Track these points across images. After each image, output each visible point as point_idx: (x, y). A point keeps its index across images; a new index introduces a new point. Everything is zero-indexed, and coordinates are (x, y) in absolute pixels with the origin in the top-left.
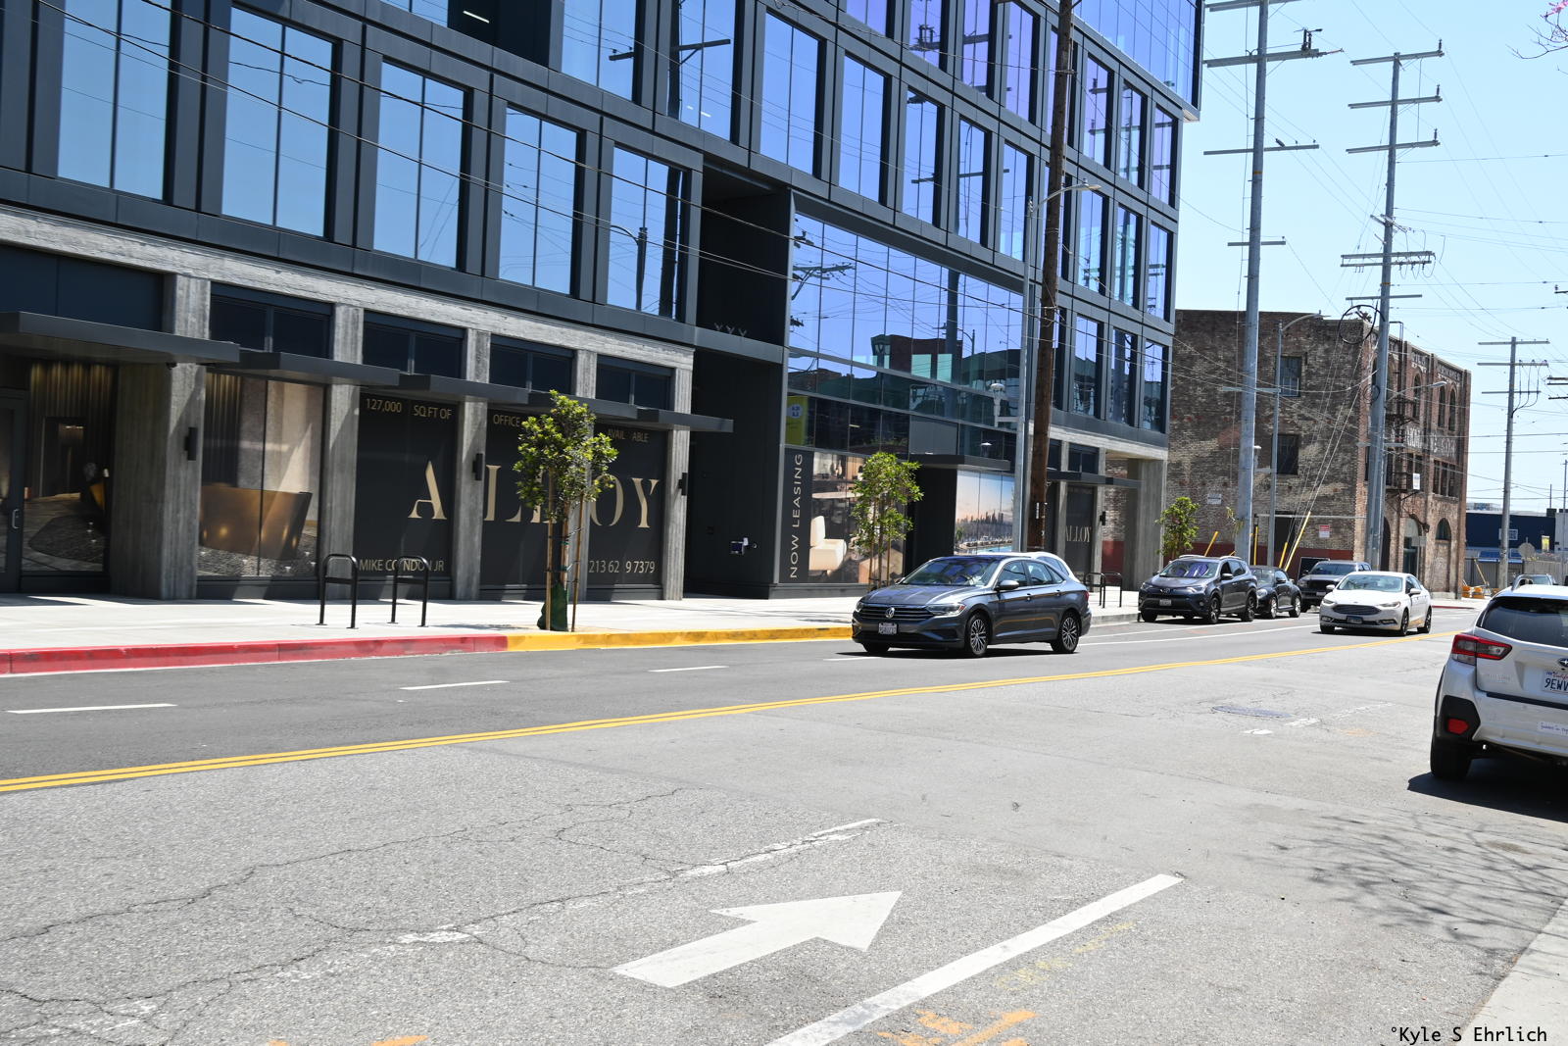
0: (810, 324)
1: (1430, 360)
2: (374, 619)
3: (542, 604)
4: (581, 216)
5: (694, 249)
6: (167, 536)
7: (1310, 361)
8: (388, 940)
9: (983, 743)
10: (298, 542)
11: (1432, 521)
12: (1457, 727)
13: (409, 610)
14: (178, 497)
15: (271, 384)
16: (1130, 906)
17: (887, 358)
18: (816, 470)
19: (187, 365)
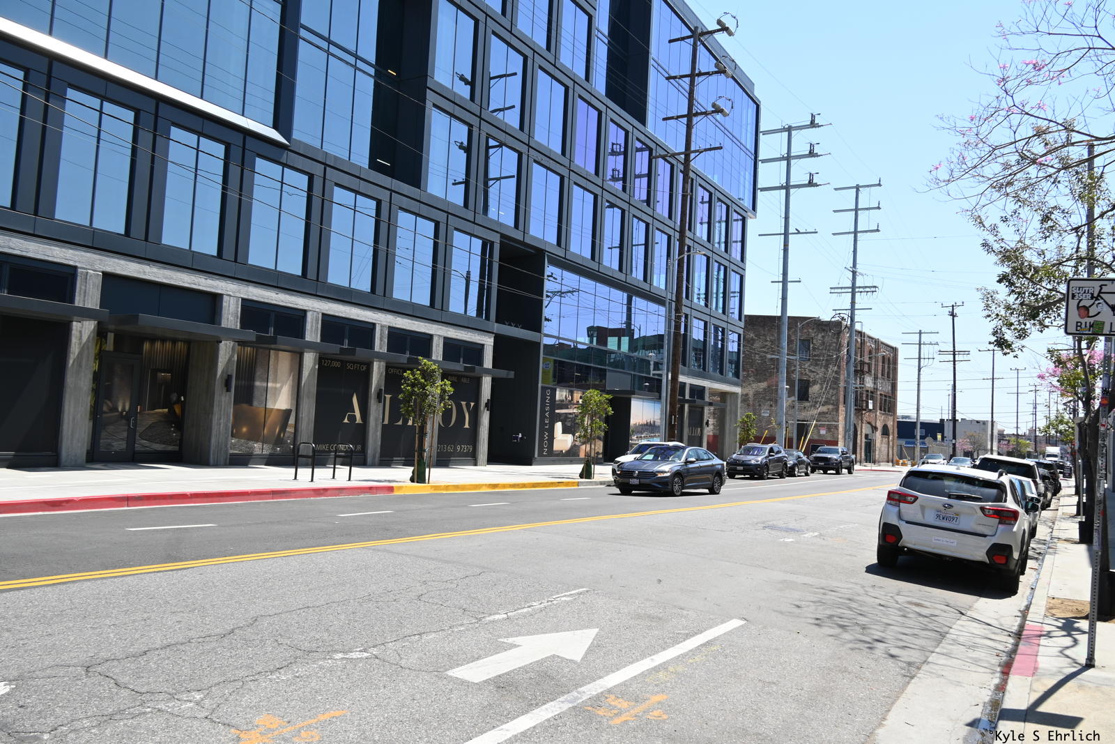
0: (555, 321)
1: (877, 342)
2: (323, 477)
3: (413, 468)
4: (436, 267)
5: (495, 284)
6: (214, 432)
7: (814, 341)
8: (328, 657)
9: (643, 546)
10: (284, 436)
11: (879, 425)
12: (891, 540)
13: (342, 471)
14: (221, 411)
15: (272, 352)
16: (718, 637)
17: (595, 339)
18: (557, 398)
19: (228, 342)
